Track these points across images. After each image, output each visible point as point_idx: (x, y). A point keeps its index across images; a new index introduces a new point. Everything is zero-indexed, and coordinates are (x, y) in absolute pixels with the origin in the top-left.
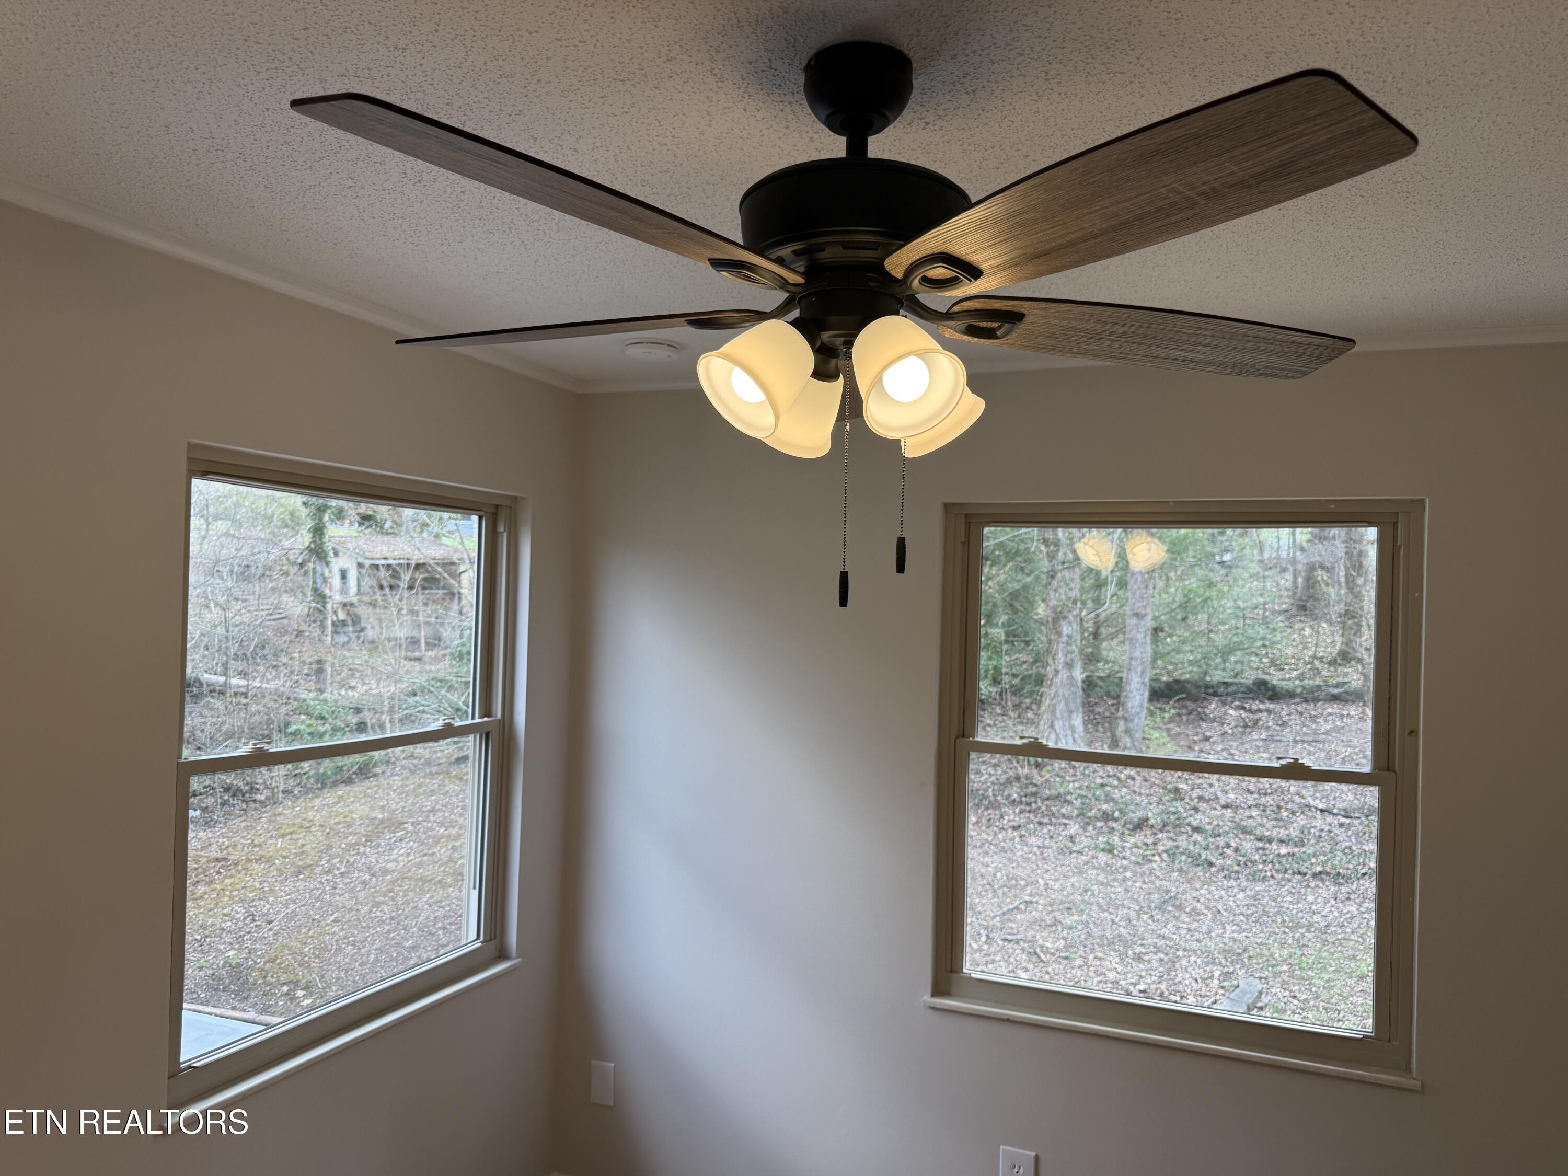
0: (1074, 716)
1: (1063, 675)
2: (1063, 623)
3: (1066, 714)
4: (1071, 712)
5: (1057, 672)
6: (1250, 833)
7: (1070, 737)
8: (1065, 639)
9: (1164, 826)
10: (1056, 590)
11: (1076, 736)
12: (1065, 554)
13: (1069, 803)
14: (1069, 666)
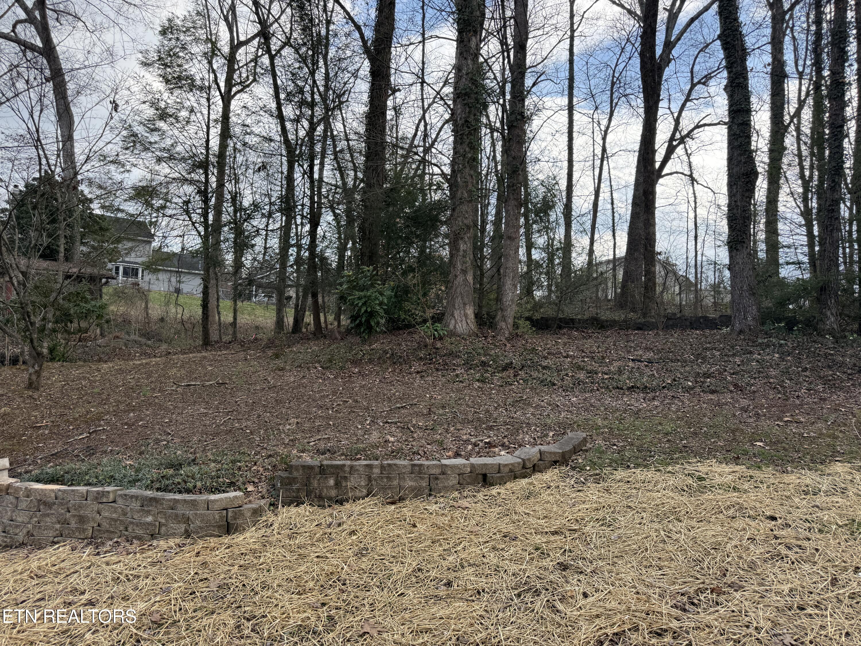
0: (468, 307)
1: (460, 279)
2: (460, 242)
3: (462, 305)
4: (465, 304)
5: (456, 276)
6: (582, 369)
7: (464, 322)
8: (461, 253)
9: (523, 367)
10: (456, 219)
11: (469, 322)
12: (462, 193)
13: (459, 357)
14: (464, 272)
